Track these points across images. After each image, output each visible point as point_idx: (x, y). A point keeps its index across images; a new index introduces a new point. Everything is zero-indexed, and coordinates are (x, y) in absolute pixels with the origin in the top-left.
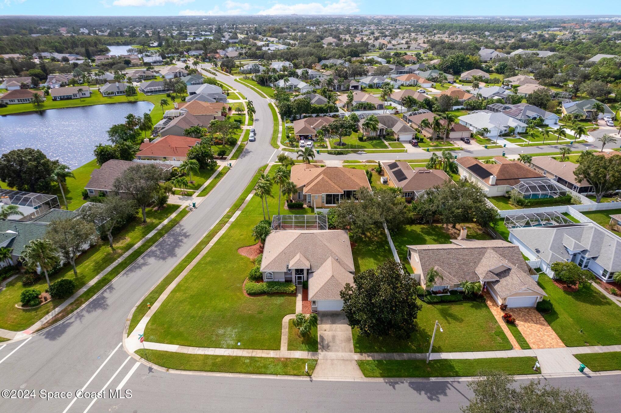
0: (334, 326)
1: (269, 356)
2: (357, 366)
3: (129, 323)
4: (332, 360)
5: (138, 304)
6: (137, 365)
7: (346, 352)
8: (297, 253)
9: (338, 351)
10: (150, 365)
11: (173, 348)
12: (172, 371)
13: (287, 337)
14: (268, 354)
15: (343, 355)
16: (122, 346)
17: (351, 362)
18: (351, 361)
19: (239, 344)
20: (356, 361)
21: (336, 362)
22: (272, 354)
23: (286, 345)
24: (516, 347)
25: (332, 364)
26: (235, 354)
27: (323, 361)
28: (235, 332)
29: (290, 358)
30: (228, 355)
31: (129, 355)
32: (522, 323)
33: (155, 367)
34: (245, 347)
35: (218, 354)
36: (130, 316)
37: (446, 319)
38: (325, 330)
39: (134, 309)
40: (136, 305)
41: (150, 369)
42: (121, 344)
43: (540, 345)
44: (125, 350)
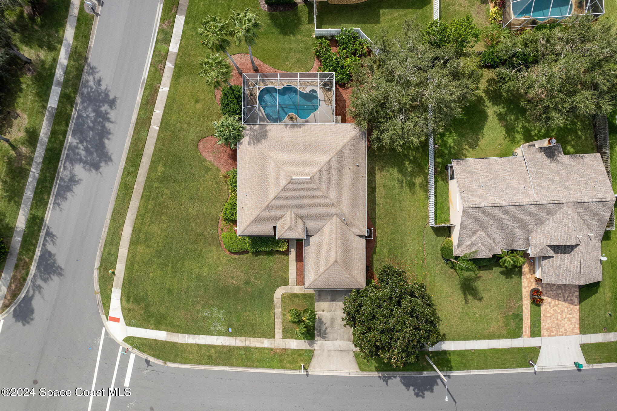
0: (334, 304)
1: (263, 346)
2: (354, 358)
3: (99, 297)
4: (329, 351)
5: (97, 264)
6: (132, 357)
7: (344, 340)
8: (287, 211)
9: (336, 340)
10: (146, 357)
11: (161, 335)
12: (170, 365)
13: (280, 320)
14: (262, 343)
15: (341, 345)
16: (107, 333)
17: (348, 353)
18: (348, 351)
19: (230, 330)
20: (354, 351)
21: (332, 353)
22: (266, 343)
23: (281, 331)
24: (526, 334)
25: (329, 356)
26: (228, 344)
27: (319, 352)
28: (223, 315)
29: (286, 349)
30: (221, 344)
31: (120, 345)
32: (550, 300)
33: (151, 359)
34: (237, 333)
35: (210, 343)
36: (97, 287)
37: (465, 294)
38: (323, 311)
39: (96, 273)
40: (96, 267)
41: (148, 362)
42: (104, 329)
43: (553, 332)
44: (112, 337)
